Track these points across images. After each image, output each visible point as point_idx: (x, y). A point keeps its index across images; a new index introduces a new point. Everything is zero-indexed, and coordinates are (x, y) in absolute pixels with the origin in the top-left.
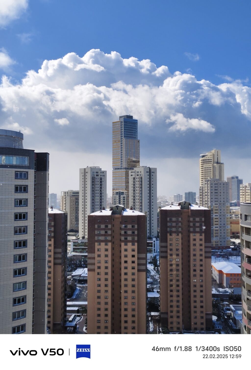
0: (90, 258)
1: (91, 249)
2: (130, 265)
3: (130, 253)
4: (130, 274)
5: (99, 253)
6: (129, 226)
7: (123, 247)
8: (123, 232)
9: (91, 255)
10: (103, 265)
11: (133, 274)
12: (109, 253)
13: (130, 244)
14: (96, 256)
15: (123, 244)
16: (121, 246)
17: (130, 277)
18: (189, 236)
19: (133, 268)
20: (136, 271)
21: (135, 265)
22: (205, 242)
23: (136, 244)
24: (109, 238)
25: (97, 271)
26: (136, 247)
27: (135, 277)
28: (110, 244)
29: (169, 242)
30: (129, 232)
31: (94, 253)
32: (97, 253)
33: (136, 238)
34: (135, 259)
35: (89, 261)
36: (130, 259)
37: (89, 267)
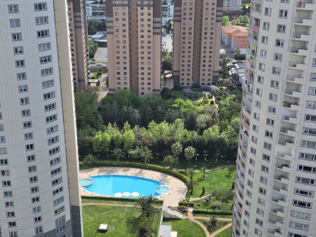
0: (108, 22)
1: (110, 13)
3: (146, 17)
5: (117, 17)
7: (140, 11)
9: (109, 19)
10: (121, 28)
11: (149, 37)
12: (126, 17)
13: (146, 8)
14: (114, 20)
15: (139, 8)
16: (137, 10)
17: (146, 39)
19: (149, 31)
20: (151, 34)
21: (151, 28)
22: (217, 6)
23: (152, 8)
24: (126, 2)
25: (115, 33)
26: (151, 11)
27: (151, 39)
28: (127, 8)
29: (183, 6)
31: (112, 16)
32: (115, 17)
33: (152, 3)
34: (151, 23)
35: (108, 25)
36: (146, 23)
37: (108, 30)
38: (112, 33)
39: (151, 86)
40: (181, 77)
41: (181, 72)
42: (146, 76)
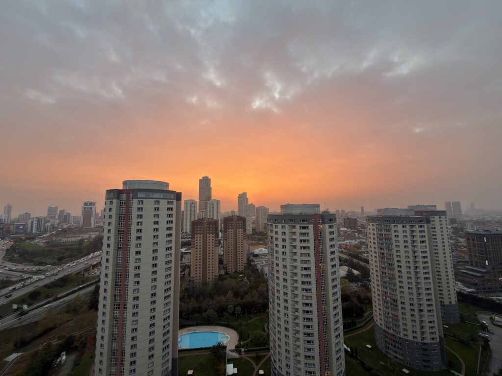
0: (192, 241)
1: (193, 237)
2: (211, 244)
3: (211, 238)
4: (211, 248)
6: (211, 226)
7: (208, 236)
8: (208, 229)
9: (193, 240)
10: (198, 245)
11: (213, 248)
12: (202, 239)
13: (211, 234)
15: (208, 234)
16: (207, 235)
17: (211, 249)
18: (237, 230)
19: (213, 245)
20: (214, 246)
21: (214, 244)
22: (244, 232)
24: (202, 232)
25: (196, 247)
26: (214, 235)
27: (214, 249)
28: (202, 235)
29: (228, 233)
30: (211, 229)
31: (194, 239)
32: (196, 239)
33: (214, 232)
34: (214, 241)
35: (192, 243)
36: (211, 241)
37: (192, 245)
38: (194, 247)
39: (213, 274)
40: (228, 268)
41: (228, 265)
42: (211, 269)
